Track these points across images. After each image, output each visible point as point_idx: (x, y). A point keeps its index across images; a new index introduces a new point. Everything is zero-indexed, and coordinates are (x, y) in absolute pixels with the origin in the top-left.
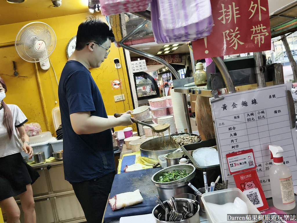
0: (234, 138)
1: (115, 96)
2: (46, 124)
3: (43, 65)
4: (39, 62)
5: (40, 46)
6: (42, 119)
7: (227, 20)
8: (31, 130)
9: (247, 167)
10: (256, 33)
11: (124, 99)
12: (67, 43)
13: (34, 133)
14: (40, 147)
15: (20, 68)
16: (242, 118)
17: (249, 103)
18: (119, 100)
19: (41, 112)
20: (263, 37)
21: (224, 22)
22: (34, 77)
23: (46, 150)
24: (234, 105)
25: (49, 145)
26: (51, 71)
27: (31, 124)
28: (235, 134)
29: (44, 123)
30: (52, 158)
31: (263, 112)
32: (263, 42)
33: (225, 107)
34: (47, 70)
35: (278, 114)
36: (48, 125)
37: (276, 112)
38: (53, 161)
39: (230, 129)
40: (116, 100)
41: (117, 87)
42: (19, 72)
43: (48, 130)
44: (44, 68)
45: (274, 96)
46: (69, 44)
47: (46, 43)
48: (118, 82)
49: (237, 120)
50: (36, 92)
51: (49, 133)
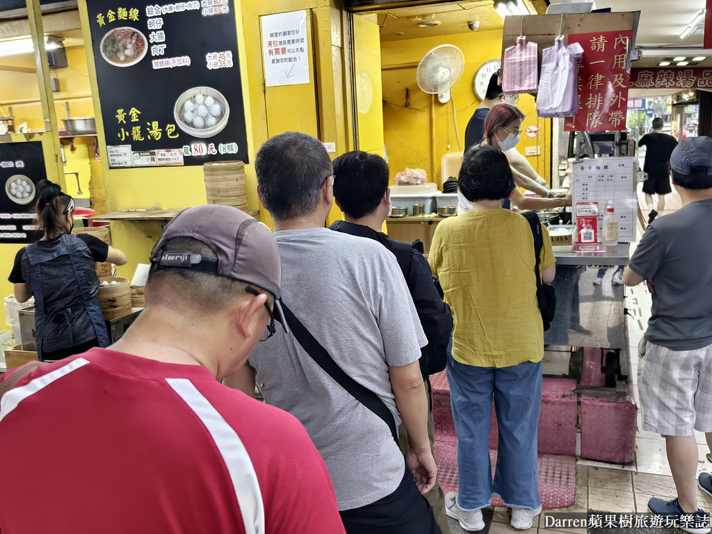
0: (585, 192)
1: (526, 148)
2: (432, 174)
3: (441, 97)
4: (437, 95)
5: (443, 74)
6: (428, 167)
7: (592, 106)
8: (415, 178)
9: (591, 214)
10: (614, 117)
11: (539, 154)
12: (476, 69)
13: (419, 182)
14: (424, 199)
15: (413, 98)
16: (594, 179)
17: (602, 168)
18: (531, 154)
19: (429, 158)
20: (619, 120)
21: (589, 107)
22: (428, 111)
23: (429, 203)
24: (590, 168)
25: (434, 199)
26: (449, 106)
27: (417, 170)
28: (587, 189)
29: (429, 172)
30: (434, 215)
31: (611, 176)
32: (618, 124)
33: (582, 168)
34: (445, 104)
35: (624, 179)
36: (435, 175)
37: (622, 177)
38: (436, 217)
39: (584, 185)
40: (527, 154)
41: (533, 135)
42: (411, 103)
43: (432, 181)
44: (442, 100)
45: (623, 165)
46: (478, 71)
47: (452, 71)
48: (535, 129)
49: (590, 179)
50: (427, 131)
51: (434, 185)
